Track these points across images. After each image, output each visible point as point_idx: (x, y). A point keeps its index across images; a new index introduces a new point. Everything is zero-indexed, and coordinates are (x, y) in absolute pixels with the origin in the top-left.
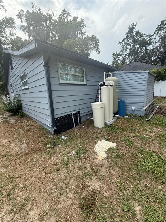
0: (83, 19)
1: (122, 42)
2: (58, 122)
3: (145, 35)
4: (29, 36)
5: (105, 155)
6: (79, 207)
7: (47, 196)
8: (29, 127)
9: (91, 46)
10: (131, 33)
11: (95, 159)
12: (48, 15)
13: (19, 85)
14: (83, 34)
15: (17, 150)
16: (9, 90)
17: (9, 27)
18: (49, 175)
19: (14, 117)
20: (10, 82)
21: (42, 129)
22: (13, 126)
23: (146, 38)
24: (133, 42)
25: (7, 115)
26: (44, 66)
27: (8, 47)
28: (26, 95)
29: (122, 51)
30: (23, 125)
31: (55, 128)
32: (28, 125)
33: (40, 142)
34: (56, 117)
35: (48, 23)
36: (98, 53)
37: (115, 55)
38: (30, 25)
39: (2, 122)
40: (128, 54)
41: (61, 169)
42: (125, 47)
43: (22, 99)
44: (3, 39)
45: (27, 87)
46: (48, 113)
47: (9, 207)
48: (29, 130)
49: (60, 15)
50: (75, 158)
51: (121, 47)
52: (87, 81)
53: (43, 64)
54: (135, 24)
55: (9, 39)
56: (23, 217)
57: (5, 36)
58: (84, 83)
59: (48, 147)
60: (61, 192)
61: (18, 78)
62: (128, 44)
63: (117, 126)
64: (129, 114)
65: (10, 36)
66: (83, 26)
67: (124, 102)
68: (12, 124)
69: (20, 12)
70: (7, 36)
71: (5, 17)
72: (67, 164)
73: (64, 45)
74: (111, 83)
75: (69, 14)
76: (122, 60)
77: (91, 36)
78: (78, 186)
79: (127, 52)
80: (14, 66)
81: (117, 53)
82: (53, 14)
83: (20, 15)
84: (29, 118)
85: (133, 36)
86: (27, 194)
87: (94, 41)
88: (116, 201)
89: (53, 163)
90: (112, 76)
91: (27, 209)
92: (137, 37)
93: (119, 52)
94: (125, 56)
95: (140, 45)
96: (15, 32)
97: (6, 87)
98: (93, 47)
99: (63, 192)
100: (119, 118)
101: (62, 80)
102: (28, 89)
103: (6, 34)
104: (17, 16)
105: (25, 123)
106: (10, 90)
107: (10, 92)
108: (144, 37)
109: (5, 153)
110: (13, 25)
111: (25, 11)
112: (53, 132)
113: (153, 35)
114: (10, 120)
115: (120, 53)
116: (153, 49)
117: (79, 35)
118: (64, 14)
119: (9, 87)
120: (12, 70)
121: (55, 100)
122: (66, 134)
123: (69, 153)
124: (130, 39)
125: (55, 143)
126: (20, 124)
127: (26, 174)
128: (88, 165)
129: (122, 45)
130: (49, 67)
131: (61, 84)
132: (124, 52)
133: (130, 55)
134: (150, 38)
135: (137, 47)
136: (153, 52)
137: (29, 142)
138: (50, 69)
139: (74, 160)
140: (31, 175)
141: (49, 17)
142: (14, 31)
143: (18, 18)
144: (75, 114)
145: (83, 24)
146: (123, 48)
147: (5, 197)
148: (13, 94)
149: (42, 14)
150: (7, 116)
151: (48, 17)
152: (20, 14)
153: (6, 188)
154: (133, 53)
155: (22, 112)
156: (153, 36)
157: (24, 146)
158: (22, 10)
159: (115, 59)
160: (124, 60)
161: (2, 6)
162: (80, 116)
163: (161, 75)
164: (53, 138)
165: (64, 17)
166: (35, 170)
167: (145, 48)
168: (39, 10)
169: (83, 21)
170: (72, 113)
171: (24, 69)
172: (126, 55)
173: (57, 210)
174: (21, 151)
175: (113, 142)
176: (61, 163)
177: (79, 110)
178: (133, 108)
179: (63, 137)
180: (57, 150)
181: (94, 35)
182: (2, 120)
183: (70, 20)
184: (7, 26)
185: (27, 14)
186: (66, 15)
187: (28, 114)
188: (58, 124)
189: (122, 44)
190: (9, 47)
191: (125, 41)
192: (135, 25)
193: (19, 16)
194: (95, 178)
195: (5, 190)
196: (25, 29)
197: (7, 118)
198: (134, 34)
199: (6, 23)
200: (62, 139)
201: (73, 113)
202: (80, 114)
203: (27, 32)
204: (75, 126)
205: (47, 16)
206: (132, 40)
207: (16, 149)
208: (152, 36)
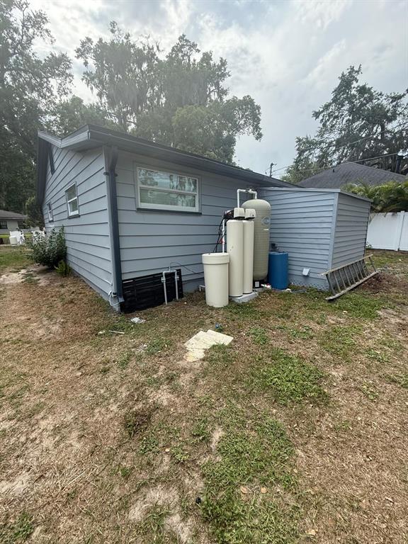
0: (224, 59)
1: (323, 111)
2: (128, 289)
3: (380, 94)
4: (100, 95)
5: (201, 355)
6: (121, 423)
7: (74, 405)
8: (73, 295)
9: (242, 122)
10: (345, 90)
11: (181, 359)
12: (146, 48)
13: (64, 208)
14: (222, 92)
15: (41, 334)
16: (45, 217)
17: (59, 75)
18: (88, 377)
19: (48, 275)
20: (48, 199)
21: (98, 302)
22: (43, 291)
23: (385, 102)
24: (351, 111)
25: (34, 269)
26: (106, 174)
27: (53, 118)
28: (76, 230)
29: (321, 134)
30: (63, 290)
31: (121, 300)
32: (73, 293)
33: (89, 323)
34: (125, 277)
35: (145, 66)
36: (257, 139)
37: (304, 143)
38: (103, 72)
39: (22, 282)
40: (334, 143)
41: (112, 370)
42: (328, 123)
43: (68, 237)
44: (44, 101)
45: (76, 212)
46: (110, 267)
47: (11, 412)
48: (71, 302)
49: (173, 48)
50: (144, 356)
51: (317, 124)
52: (201, 205)
53: (104, 171)
54: (356, 69)
55: (57, 101)
56: (30, 425)
57: (48, 94)
58: (196, 209)
59: (101, 335)
60: (99, 401)
61: (63, 193)
62: (337, 117)
63: (256, 307)
64: (296, 284)
65: (58, 96)
66: (223, 75)
67: (286, 257)
68: (42, 287)
69: (83, 44)
70: (52, 94)
71: (51, 54)
72: (124, 364)
73: (174, 119)
74: (250, 212)
75: (194, 46)
76: (319, 157)
77: (242, 99)
78: (132, 396)
79: (334, 136)
80: (56, 167)
81: (307, 138)
82: (158, 47)
83: (82, 50)
84: (77, 277)
85: (350, 99)
86: (43, 400)
87: (250, 109)
88: (187, 422)
89: (100, 359)
90: (258, 198)
91: (39, 417)
92: (362, 99)
93: (313, 136)
94: (329, 146)
95: (368, 120)
96: (69, 87)
97: (39, 209)
98: (245, 123)
99: (102, 402)
100: (268, 291)
101: (144, 202)
102: (78, 216)
103: (50, 90)
104: (77, 52)
105: (68, 288)
106: (48, 216)
107: (46, 221)
108: (379, 99)
109: (18, 336)
110: (67, 71)
111: (95, 41)
112: (117, 309)
113: (404, 95)
114: (39, 280)
115: (317, 139)
116: (400, 132)
117: (214, 96)
118: (183, 46)
119: (46, 211)
120: (52, 174)
121: (124, 243)
122: (145, 314)
123: (135, 347)
124: (343, 106)
125: (115, 328)
126: (57, 289)
127: (48, 372)
128: (162, 367)
129: (322, 120)
130: (116, 175)
131: (139, 210)
132: (325, 136)
133: (339, 143)
134: (394, 103)
135: (358, 124)
136: (401, 138)
137: (66, 322)
138: (118, 179)
139: (139, 358)
140: (56, 374)
141: (148, 52)
142: (68, 85)
143: (78, 57)
144: (170, 276)
145: (225, 70)
146: (324, 125)
147: (6, 399)
148: (52, 226)
149: (133, 46)
150: (35, 271)
151: (146, 52)
152: (83, 47)
153: (10, 388)
154: (348, 139)
155: (66, 266)
156: (403, 99)
157: (56, 328)
158: (87, 38)
159: (301, 152)
160: (325, 155)
161: (47, 31)
162: (180, 281)
163: (402, 198)
164: (115, 318)
165: (182, 52)
166: (66, 367)
167: (380, 127)
168: (128, 36)
169: (223, 63)
170: (162, 273)
171: (73, 174)
172: (330, 144)
173: (85, 423)
174: (49, 337)
175: (229, 335)
176: (114, 362)
177: (179, 268)
178: (306, 272)
179: (136, 320)
180: (115, 340)
181: (248, 96)
182: (23, 280)
183: (195, 60)
184: (53, 75)
185: (98, 46)
186: (188, 48)
187: (76, 269)
188: (128, 293)
189: (321, 117)
190: (54, 120)
191: (330, 110)
192: (358, 72)
193: (81, 53)
194: (165, 387)
195: (9, 390)
196: (92, 79)
197: (34, 275)
198: (353, 92)
199: (53, 67)
200: (134, 323)
201: (164, 272)
202: (180, 276)
203: (97, 87)
204: (168, 301)
205: (144, 49)
206: (347, 107)
207: (40, 332)
208: (400, 97)
